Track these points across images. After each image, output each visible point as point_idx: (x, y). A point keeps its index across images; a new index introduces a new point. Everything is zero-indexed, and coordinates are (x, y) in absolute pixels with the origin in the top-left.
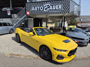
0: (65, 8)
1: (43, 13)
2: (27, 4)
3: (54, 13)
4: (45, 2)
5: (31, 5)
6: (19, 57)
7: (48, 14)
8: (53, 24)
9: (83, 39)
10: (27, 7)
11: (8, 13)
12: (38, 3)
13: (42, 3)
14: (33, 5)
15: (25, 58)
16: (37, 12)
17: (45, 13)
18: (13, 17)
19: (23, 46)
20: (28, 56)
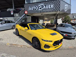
0: (56, 7)
1: (38, 12)
2: (25, 5)
3: (47, 11)
4: (40, 3)
5: (28, 6)
6: (16, 46)
7: (42, 12)
8: (49, 21)
9: (71, 33)
10: (25, 7)
11: (11, 13)
12: (34, 4)
13: (37, 3)
14: (30, 6)
15: (21, 47)
16: (33, 11)
17: (39, 12)
18: (15, 16)
19: (21, 39)
20: (24, 46)
